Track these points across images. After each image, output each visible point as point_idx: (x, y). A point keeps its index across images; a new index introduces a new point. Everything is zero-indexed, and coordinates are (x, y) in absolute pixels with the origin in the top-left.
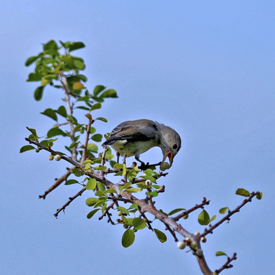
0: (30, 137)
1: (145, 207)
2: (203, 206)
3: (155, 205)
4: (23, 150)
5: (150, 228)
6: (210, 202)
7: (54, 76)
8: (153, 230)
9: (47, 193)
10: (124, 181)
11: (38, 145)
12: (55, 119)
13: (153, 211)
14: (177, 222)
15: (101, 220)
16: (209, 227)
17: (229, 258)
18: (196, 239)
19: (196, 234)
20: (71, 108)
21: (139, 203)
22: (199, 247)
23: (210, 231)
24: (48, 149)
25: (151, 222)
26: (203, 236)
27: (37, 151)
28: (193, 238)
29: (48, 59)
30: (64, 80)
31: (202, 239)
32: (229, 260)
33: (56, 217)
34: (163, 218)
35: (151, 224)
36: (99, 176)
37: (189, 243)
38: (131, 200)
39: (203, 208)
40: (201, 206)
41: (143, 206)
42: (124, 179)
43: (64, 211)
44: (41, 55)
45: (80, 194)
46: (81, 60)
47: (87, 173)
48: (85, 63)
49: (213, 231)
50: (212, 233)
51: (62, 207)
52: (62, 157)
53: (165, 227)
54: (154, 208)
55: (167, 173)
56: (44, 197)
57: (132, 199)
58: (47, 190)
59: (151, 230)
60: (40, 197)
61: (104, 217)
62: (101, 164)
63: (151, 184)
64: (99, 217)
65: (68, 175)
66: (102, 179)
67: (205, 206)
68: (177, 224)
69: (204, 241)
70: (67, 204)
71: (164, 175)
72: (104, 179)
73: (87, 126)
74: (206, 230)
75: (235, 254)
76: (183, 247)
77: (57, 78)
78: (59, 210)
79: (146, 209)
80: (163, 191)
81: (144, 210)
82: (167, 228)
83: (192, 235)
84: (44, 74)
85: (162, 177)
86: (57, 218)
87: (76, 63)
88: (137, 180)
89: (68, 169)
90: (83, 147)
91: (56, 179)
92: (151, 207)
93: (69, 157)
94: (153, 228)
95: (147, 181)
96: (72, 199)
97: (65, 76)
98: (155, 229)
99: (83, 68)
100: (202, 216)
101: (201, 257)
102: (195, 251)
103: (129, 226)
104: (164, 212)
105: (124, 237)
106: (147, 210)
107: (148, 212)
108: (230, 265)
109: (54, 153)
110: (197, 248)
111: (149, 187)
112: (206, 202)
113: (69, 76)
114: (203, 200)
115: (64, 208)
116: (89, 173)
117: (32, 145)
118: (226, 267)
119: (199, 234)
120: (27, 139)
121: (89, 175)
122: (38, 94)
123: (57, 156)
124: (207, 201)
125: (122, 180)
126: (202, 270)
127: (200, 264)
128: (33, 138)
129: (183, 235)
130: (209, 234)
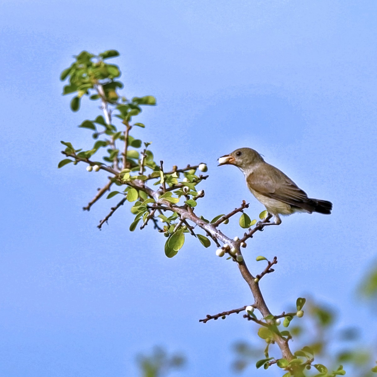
0: (67, 150)
1: (184, 214)
2: (243, 209)
3: (194, 211)
4: (61, 164)
5: (193, 234)
6: (249, 205)
7: (89, 85)
8: (196, 236)
9: (91, 204)
10: (162, 189)
11: (76, 157)
12: (93, 128)
13: (192, 218)
14: (217, 228)
15: (143, 229)
16: (249, 231)
17: (269, 263)
18: (235, 244)
19: (235, 239)
20: (110, 116)
21: (178, 210)
22: (240, 253)
23: (251, 236)
24: (86, 160)
25: (193, 228)
26: (243, 241)
27: (76, 164)
28: (232, 244)
29: (82, 69)
30: (100, 88)
31: (242, 244)
32: (270, 265)
33: (99, 229)
34: (202, 225)
35: (193, 230)
36: (139, 183)
37: (228, 250)
38: (170, 208)
39: (242, 211)
40: (241, 210)
41: (183, 212)
42: (162, 186)
43: (107, 222)
44: (74, 65)
45: (122, 203)
46: (116, 67)
47: (126, 183)
48: (121, 69)
49: (253, 235)
50: (252, 237)
51: (105, 218)
52: (101, 167)
53: (206, 233)
54: (194, 215)
55: (208, 176)
56: (88, 209)
57: (171, 206)
58: (91, 201)
59: (194, 236)
60: (84, 209)
61: (146, 226)
62: (141, 172)
63: (189, 191)
64: (141, 226)
65: (110, 185)
66: (142, 187)
67: (245, 210)
68: (217, 230)
69: (244, 246)
70: (110, 215)
71: (205, 178)
72: (144, 186)
73: (124, 133)
74: (245, 234)
75: (275, 258)
76: (222, 255)
77: (92, 87)
78: (102, 222)
79: (185, 215)
80: (202, 195)
81: (183, 217)
82: (208, 234)
83: (232, 241)
84: (79, 84)
85: (203, 180)
86: (101, 230)
87: (111, 70)
88: (177, 185)
89: (110, 178)
90: (123, 154)
91: (99, 189)
92: (190, 214)
93: (109, 167)
94: (195, 233)
95: (184, 188)
96: (114, 209)
97: (102, 84)
98: (198, 235)
99: (119, 75)
100: (243, 220)
101: (242, 263)
102: (235, 257)
103: (170, 235)
104: (205, 218)
105: (166, 246)
106: (186, 217)
107: (188, 219)
108: (271, 269)
109: (92, 164)
110: (236, 254)
111: (186, 194)
112: (245, 206)
113: (105, 84)
114: (242, 203)
115: (107, 219)
116: (128, 182)
117: (70, 158)
118: (268, 271)
119: (238, 239)
120: (63, 153)
121: (128, 184)
122: (75, 105)
123: (96, 167)
124: (246, 204)
125: (161, 188)
126: (243, 276)
127: (241, 271)
128: (69, 151)
129: (222, 241)
130: (250, 238)
